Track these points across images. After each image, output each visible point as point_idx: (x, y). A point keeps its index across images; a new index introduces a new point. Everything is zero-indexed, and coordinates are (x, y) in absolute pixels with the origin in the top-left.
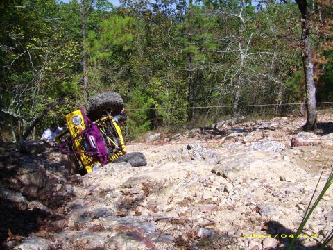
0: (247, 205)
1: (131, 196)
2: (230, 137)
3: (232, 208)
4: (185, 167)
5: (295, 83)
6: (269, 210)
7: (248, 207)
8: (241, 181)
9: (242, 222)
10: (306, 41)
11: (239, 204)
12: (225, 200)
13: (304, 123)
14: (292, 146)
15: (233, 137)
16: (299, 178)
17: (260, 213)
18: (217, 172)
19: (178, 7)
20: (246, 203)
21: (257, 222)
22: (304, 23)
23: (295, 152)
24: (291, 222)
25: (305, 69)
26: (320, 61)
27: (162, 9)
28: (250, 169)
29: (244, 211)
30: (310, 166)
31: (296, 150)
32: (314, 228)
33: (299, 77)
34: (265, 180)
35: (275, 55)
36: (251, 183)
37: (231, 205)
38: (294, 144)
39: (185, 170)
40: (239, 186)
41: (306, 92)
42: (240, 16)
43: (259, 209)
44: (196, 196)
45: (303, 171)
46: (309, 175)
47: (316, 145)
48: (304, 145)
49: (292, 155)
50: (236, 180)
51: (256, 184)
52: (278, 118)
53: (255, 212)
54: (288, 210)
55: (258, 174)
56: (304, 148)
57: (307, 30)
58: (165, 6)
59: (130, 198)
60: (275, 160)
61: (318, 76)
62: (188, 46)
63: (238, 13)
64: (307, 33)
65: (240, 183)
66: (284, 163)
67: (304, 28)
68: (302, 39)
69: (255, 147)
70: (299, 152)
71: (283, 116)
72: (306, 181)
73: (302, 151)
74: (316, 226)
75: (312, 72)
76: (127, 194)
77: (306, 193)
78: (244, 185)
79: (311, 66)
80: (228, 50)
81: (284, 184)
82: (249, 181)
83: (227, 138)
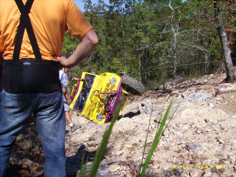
0: (179, 144)
1: (95, 146)
2: (173, 94)
3: (167, 148)
4: (135, 121)
5: (216, 48)
6: (195, 146)
7: (180, 146)
8: (175, 126)
9: (175, 158)
10: (218, 17)
11: (173, 144)
12: (163, 142)
13: (225, 77)
14: (216, 95)
15: (175, 94)
16: (220, 119)
17: (188, 150)
18: (158, 121)
19: (126, 6)
20: (178, 143)
21: (186, 157)
22: (215, 4)
23: (218, 99)
24: (213, 154)
25: (221, 37)
26: (232, 30)
27: (115, 9)
28: (182, 116)
29: (176, 149)
30: (230, 108)
31: (219, 98)
32: (231, 158)
33: (218, 44)
34: (193, 124)
35: (199, 31)
36: (182, 126)
37: (166, 146)
38: (217, 93)
39: (134, 122)
40: (173, 130)
41: (224, 54)
42: (170, 6)
43: (188, 147)
44: (141, 142)
45: (223, 113)
46: (229, 115)
47: (234, 92)
48: (225, 93)
49: (216, 102)
50: (171, 126)
51: (186, 127)
52: (207, 76)
53: (185, 149)
54: (211, 145)
55: (188, 120)
56: (224, 95)
57: (218, 8)
58: (117, 6)
59: (94, 148)
60: (202, 107)
61: (232, 42)
62: (137, 32)
63: (168, 4)
64: (219, 11)
65: (174, 128)
66: (208, 108)
67: (215, 7)
68: (215, 16)
69: (190, 99)
70: (221, 99)
71: (210, 74)
72: (225, 120)
73: (223, 98)
74: (233, 156)
75: (226, 39)
76: (91, 146)
77: (226, 129)
78: (177, 129)
79: (224, 34)
80: (164, 31)
81: (208, 125)
82: (181, 125)
83: (171, 95)
